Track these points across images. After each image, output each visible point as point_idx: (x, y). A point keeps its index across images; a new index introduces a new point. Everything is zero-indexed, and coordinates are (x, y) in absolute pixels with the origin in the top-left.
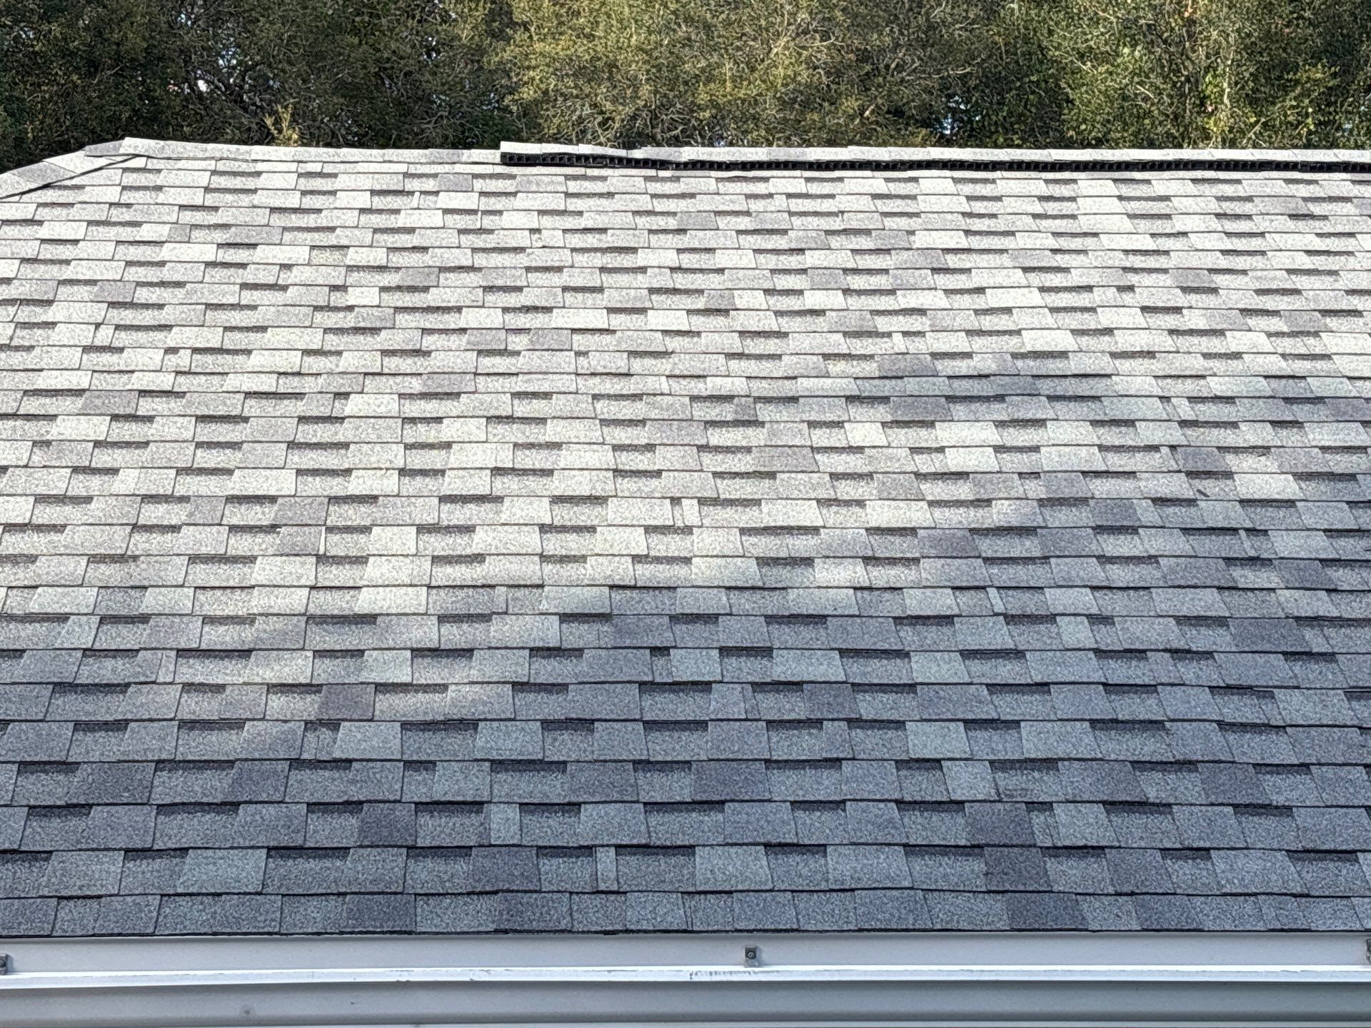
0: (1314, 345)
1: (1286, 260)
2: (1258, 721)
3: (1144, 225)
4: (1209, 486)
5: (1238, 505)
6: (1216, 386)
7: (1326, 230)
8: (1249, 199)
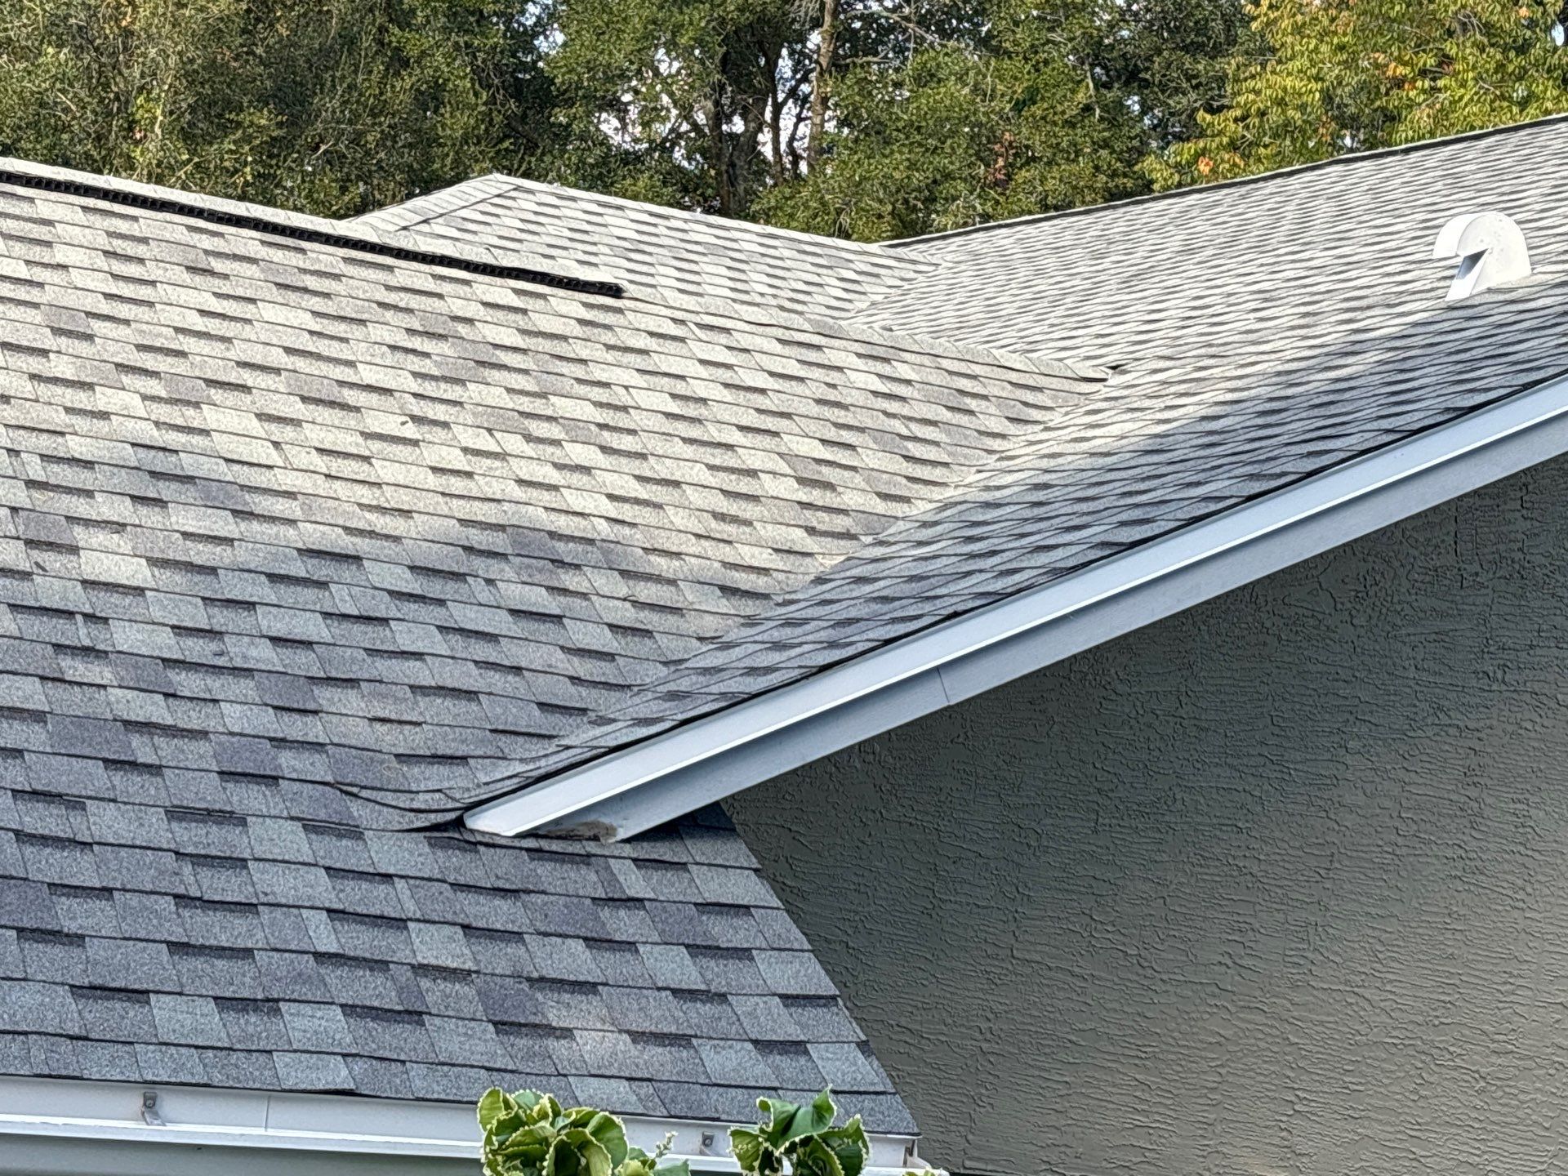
0: (191, 417)
1: (175, 317)
2: (62, 835)
3: (19, 249)
4: (50, 559)
5: (79, 586)
6: (77, 447)
7: (224, 291)
8: (144, 241)
